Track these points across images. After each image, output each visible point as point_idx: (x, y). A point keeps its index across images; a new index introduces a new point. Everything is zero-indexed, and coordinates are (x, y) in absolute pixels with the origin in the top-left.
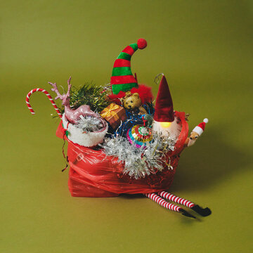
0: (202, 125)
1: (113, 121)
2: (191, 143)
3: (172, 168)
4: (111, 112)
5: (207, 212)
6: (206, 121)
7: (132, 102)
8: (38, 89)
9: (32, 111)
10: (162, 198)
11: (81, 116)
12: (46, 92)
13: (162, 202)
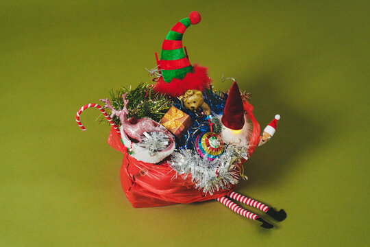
0: (274, 124)
1: (179, 132)
2: (261, 143)
3: (247, 178)
4: (175, 120)
5: (281, 215)
6: (277, 117)
7: (194, 102)
8: (90, 105)
9: (83, 128)
10: (229, 199)
11: (145, 134)
12: (99, 107)
13: (234, 207)
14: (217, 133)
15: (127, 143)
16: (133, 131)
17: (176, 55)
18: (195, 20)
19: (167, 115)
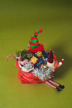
0: (62, 62)
1: (35, 64)
2: (58, 67)
4: (34, 60)
5: (63, 87)
6: (63, 60)
7: (40, 55)
8: (10, 55)
9: (8, 62)
11: (25, 64)
13: (50, 84)
14: (46, 64)
15: (20, 66)
16: (22, 63)
17: (35, 41)
18: (41, 31)
19: (32, 59)
